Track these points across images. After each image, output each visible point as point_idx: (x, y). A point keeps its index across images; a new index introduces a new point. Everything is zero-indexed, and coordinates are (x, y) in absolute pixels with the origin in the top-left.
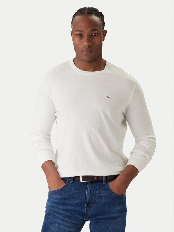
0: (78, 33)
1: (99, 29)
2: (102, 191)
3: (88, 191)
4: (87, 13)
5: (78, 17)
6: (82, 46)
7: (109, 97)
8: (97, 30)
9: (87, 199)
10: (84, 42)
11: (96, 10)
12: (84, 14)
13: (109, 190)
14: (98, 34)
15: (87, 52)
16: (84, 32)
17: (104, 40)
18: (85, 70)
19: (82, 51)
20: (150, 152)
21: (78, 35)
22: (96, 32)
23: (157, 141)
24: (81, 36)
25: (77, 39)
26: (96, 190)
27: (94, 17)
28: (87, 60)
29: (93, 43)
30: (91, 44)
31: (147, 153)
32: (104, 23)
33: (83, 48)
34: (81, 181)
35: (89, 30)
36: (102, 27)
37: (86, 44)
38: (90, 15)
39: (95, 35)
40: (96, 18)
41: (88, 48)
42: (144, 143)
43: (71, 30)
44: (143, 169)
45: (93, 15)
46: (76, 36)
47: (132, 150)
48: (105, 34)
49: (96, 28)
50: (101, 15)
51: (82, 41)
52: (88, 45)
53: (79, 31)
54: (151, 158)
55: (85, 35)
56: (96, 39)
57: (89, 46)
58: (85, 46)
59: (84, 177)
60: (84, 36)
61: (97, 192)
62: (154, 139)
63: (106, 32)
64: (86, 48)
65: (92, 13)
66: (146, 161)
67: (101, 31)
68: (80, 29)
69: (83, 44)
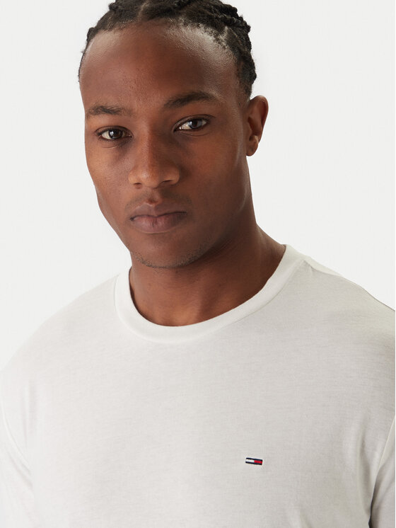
0: (103, 120)
4: (146, 12)
5: (101, 39)
6: (127, 192)
7: (258, 462)
10: (135, 168)
12: (133, 16)
14: (209, 119)
15: (154, 220)
16: (130, 112)
17: (252, 149)
19: (132, 219)
21: (106, 135)
22: (203, 108)
24: (121, 136)
25: (106, 153)
27: (183, 30)
29: (185, 173)
30: (173, 177)
33: (137, 200)
35: (159, 100)
36: (234, 83)
37: (144, 176)
38: (163, 20)
39: (195, 127)
40: (202, 38)
41: (157, 197)
45: (182, 19)
46: (96, 138)
48: (256, 117)
49: (195, 88)
51: (129, 162)
52: (155, 183)
55: (142, 130)
56: (204, 150)
57: (165, 190)
58: (143, 189)
60: (135, 134)
64: (151, 201)
65: (173, 13)
67: (235, 103)
68: (112, 102)
69: (133, 180)
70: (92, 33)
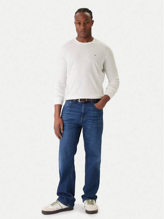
0: (78, 22)
1: (89, 19)
2: (91, 107)
3: (83, 107)
4: (83, 11)
5: (78, 13)
6: (80, 29)
7: (96, 55)
8: (88, 20)
9: (83, 111)
11: (88, 9)
12: (81, 11)
13: (95, 107)
15: (83, 32)
16: (81, 21)
18: (83, 42)
20: (116, 87)
22: (88, 21)
23: (120, 81)
24: (80, 23)
25: (78, 25)
26: (88, 106)
27: (86, 13)
28: (83, 37)
29: (86, 28)
30: (85, 28)
31: (115, 88)
32: (92, 16)
34: (79, 102)
35: (84, 20)
36: (91, 19)
37: (82, 28)
39: (87, 23)
40: (88, 14)
42: (113, 83)
43: (74, 21)
44: (113, 96)
47: (107, 87)
49: (87, 19)
50: (90, 12)
51: (80, 26)
53: (79, 21)
54: (117, 91)
55: (82, 23)
56: (88, 25)
57: (84, 29)
59: (81, 100)
61: (88, 108)
62: (118, 79)
63: (93, 21)
65: (85, 11)
66: (114, 93)
67: (91, 21)
68: (79, 20)
69: (81, 28)
70: (76, 13)
